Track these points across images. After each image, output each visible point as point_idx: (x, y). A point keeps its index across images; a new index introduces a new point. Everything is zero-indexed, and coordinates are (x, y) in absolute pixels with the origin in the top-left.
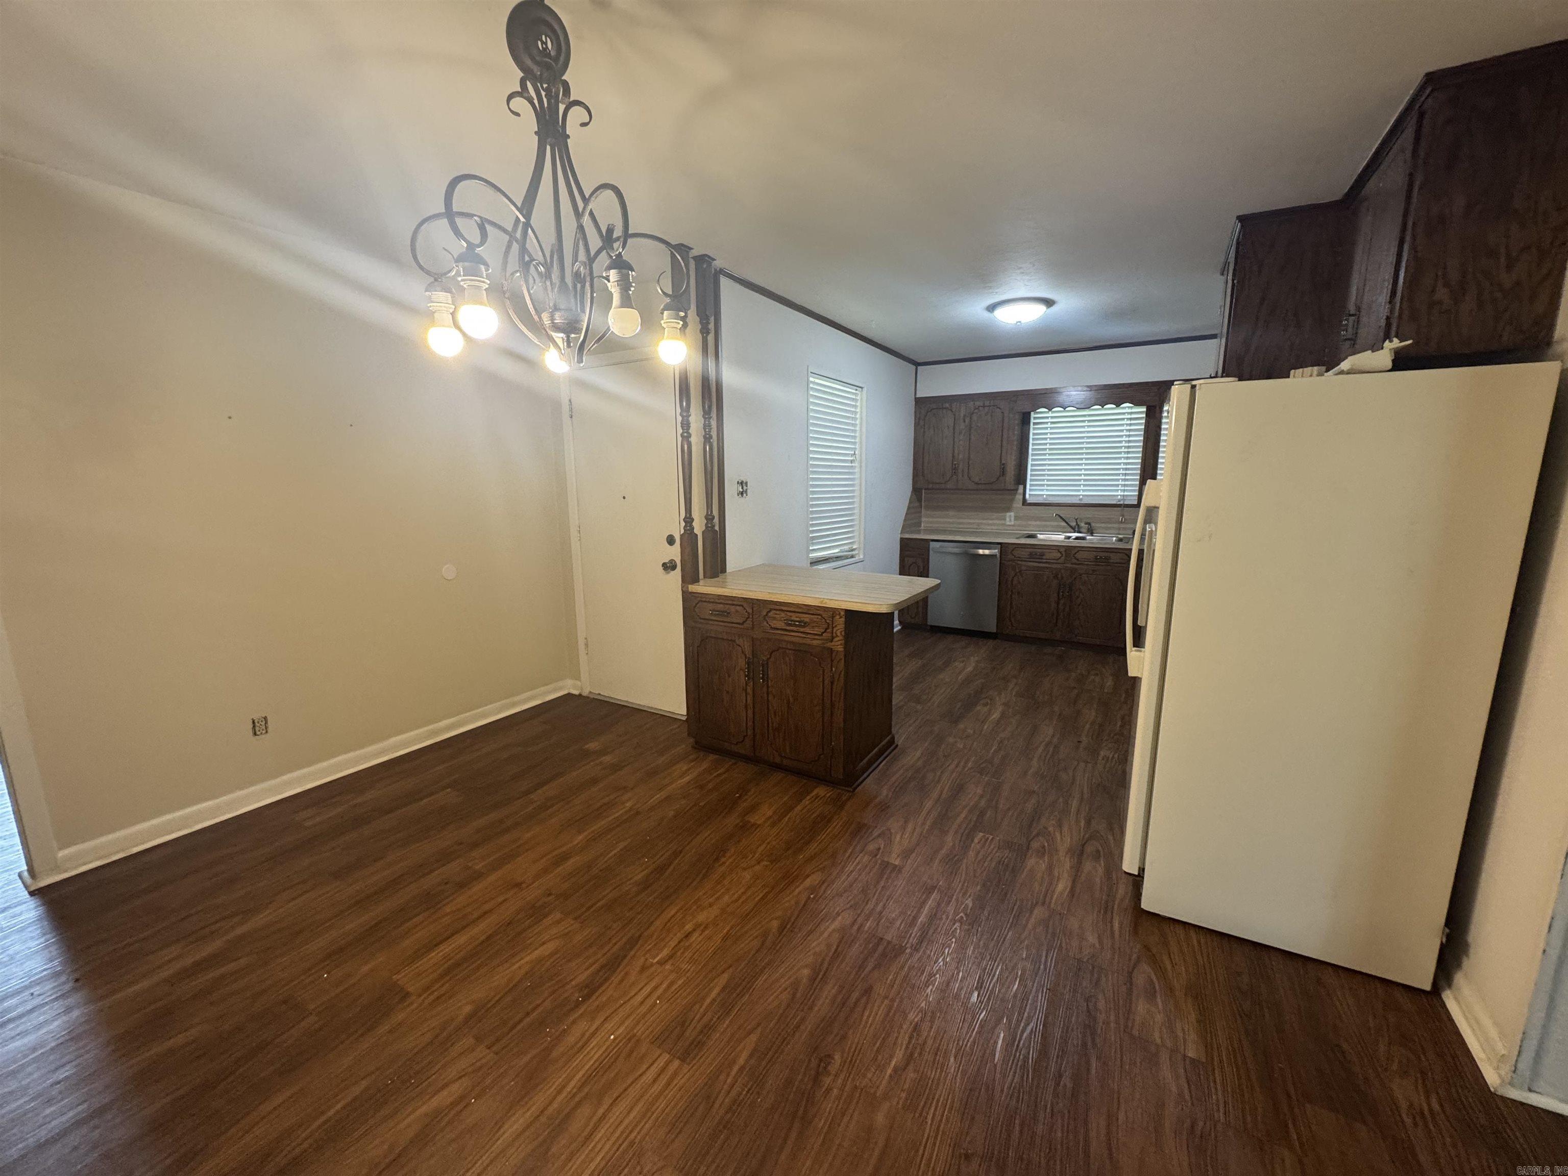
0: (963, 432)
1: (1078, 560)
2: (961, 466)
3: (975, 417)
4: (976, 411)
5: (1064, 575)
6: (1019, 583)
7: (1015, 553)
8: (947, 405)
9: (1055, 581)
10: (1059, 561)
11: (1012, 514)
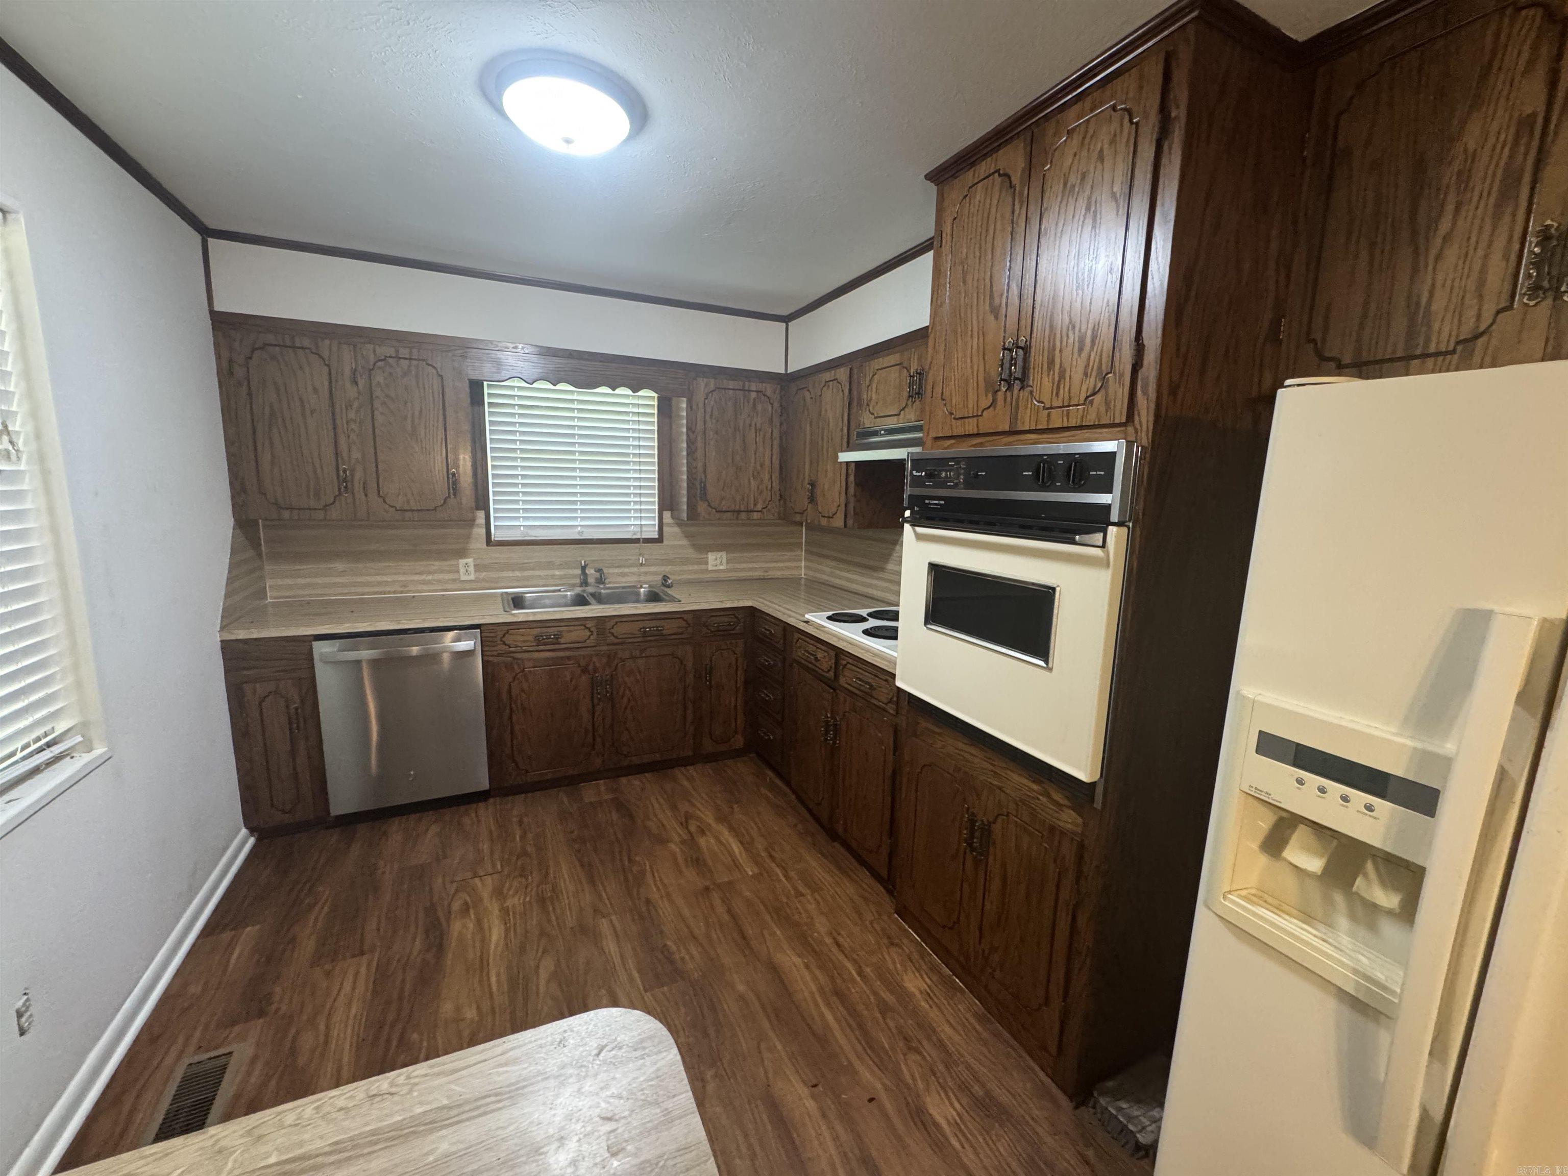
0: (356, 404)
1: (616, 637)
2: (359, 475)
3: (379, 378)
4: (380, 364)
5: (598, 665)
6: (523, 691)
7: (509, 639)
8: (306, 343)
9: (584, 679)
10: (588, 643)
11: (470, 561)
